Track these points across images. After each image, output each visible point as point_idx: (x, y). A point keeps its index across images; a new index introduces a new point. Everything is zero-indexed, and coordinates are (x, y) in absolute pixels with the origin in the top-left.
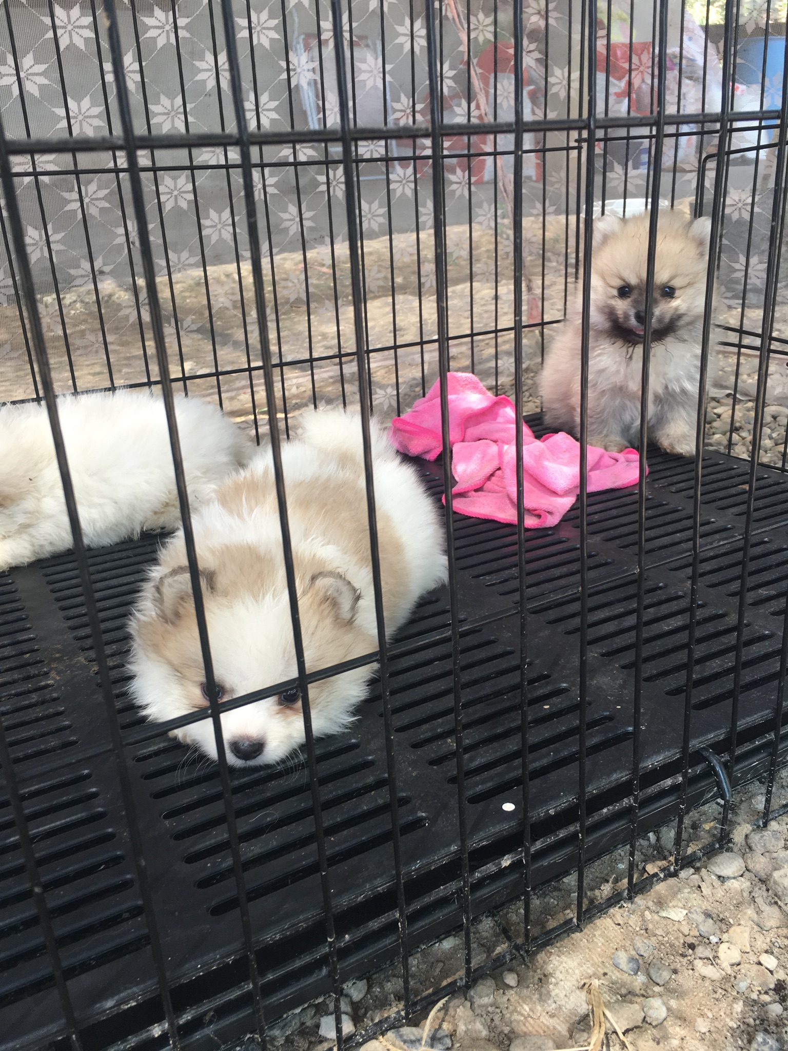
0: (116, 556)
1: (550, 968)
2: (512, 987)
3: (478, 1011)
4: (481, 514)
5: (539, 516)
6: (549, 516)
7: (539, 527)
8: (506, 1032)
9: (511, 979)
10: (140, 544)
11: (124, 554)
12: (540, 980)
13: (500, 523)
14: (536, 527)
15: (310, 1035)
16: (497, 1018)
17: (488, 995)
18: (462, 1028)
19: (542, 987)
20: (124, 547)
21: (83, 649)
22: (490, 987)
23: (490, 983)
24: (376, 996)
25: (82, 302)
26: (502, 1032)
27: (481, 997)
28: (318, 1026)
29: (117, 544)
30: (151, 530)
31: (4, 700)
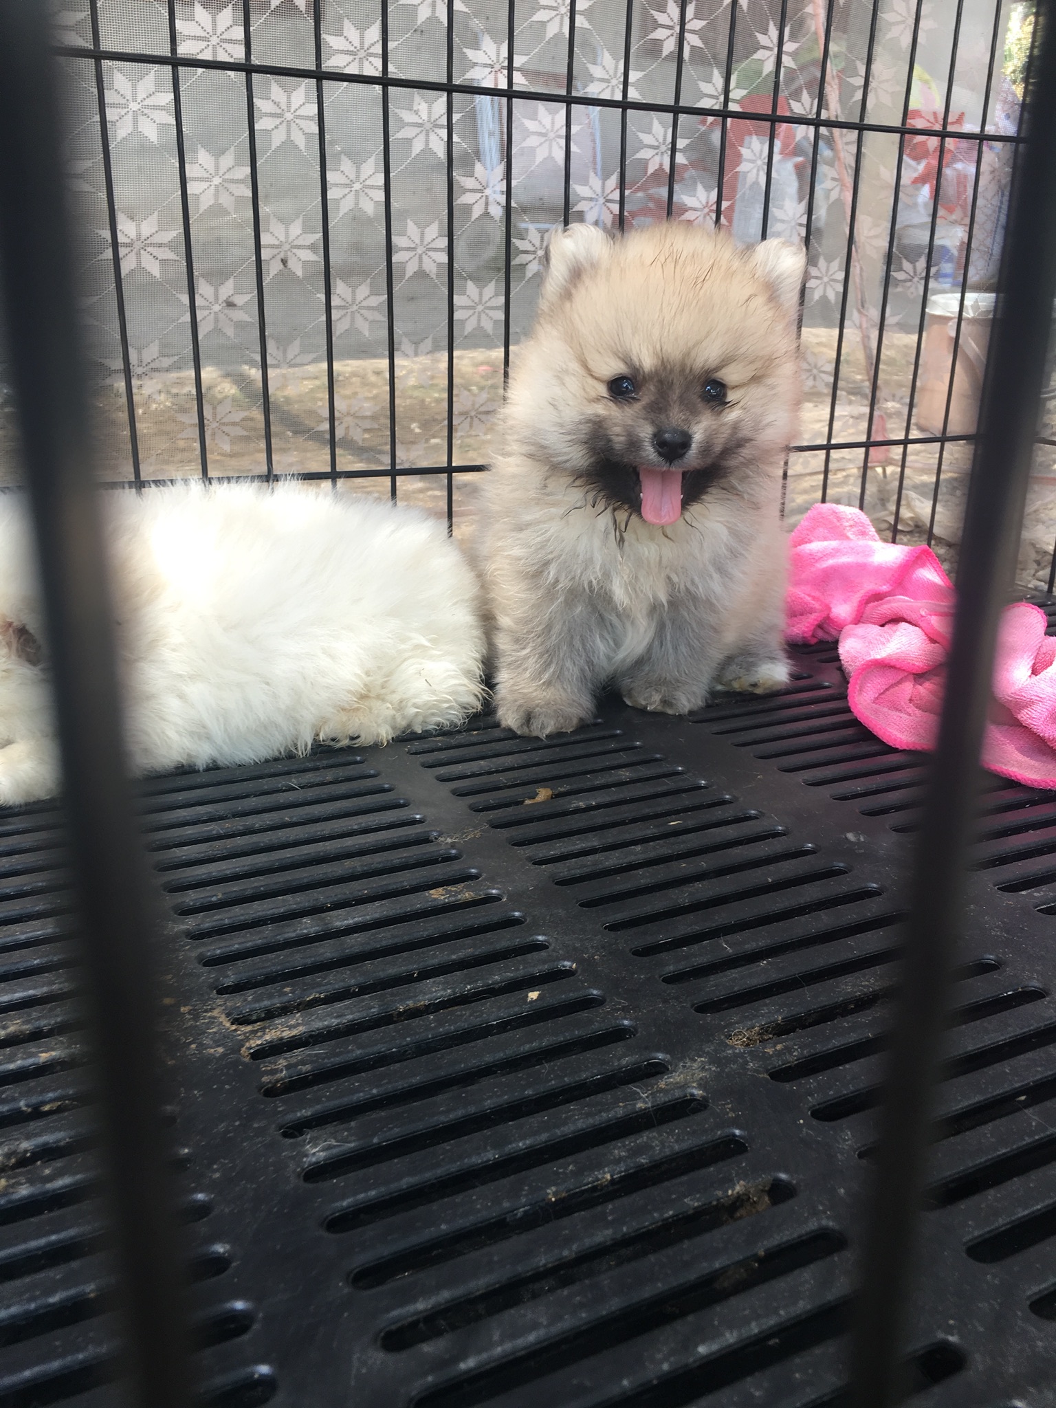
0: (266, 784)
10: (309, 765)
11: (281, 782)
20: (280, 767)
21: (221, 992)
25: (168, 392)
29: (267, 761)
30: (333, 740)
31: (50, 1113)
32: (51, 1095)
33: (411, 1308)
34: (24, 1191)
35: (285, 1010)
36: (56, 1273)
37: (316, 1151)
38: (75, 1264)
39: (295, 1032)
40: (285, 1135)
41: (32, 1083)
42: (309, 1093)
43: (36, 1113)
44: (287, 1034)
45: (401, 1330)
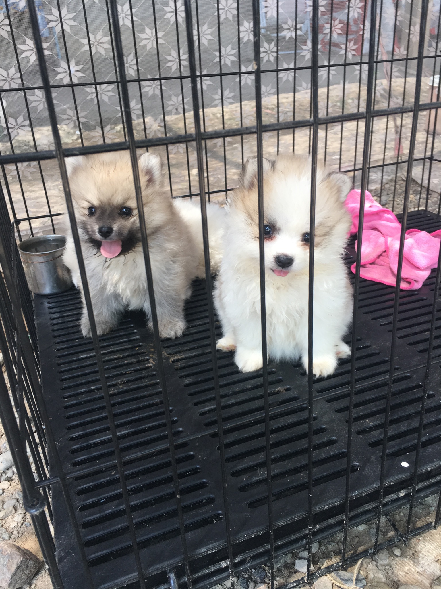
1: (419, 548)
2: (398, 556)
3: (380, 567)
4: (374, 279)
5: (409, 283)
6: (416, 284)
7: (410, 289)
8: (395, 580)
9: (397, 552)
12: (414, 554)
13: (385, 285)
14: (408, 289)
15: (291, 568)
16: (390, 572)
17: (385, 559)
18: (371, 575)
19: (415, 558)
21: (165, 347)
22: (386, 555)
23: (386, 552)
24: (323, 551)
26: (393, 580)
27: (381, 560)
28: (294, 564)
31: (129, 373)
32: (129, 370)
33: (205, 409)
34: (125, 388)
35: (180, 352)
36: (135, 402)
37: (187, 381)
38: (138, 401)
39: (182, 357)
40: (180, 378)
41: (124, 367)
42: (185, 370)
43: (126, 374)
44: (180, 357)
45: (203, 413)
